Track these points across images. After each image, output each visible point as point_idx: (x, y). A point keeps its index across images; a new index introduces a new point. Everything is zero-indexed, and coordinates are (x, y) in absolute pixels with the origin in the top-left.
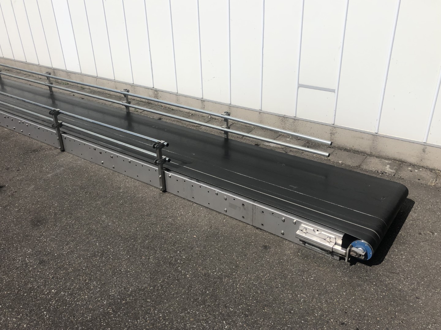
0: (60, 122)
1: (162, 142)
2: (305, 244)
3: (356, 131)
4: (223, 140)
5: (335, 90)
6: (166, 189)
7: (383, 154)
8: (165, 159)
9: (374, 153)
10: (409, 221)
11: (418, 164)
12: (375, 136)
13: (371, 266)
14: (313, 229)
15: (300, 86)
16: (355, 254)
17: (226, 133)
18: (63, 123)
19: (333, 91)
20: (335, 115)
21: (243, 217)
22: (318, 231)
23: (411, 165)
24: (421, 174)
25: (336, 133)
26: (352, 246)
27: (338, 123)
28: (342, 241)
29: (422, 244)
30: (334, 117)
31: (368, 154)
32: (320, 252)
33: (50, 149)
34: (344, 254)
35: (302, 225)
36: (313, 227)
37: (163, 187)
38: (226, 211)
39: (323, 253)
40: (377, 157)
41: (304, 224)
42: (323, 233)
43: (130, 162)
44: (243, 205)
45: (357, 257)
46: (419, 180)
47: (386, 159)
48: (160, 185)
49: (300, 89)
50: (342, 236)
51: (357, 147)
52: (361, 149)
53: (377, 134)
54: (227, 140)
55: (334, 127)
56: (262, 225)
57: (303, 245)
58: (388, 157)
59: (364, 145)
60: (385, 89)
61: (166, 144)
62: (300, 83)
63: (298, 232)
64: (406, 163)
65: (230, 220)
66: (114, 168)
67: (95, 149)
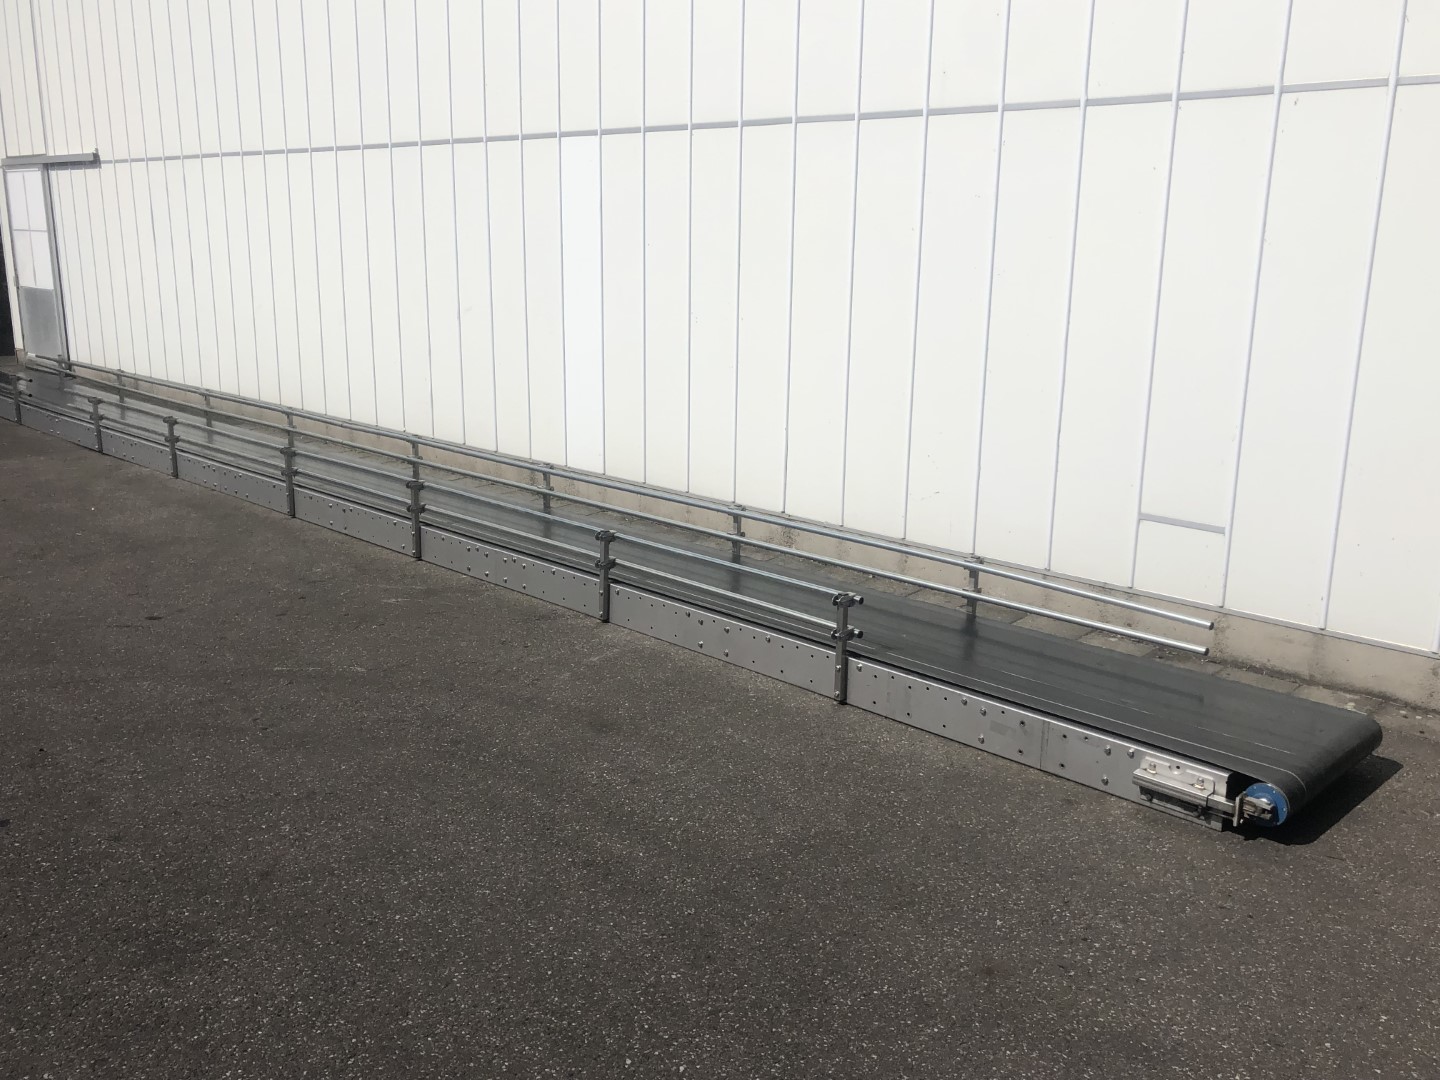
0: (611, 557)
1: (851, 594)
2: (1150, 801)
3: (1276, 624)
4: (964, 617)
5: (1224, 528)
6: (846, 699)
7: (1342, 680)
8: (853, 630)
9: (1318, 677)
10: (1381, 792)
11: (1423, 706)
12: (1320, 636)
13: (1287, 844)
14: (1168, 764)
15: (1143, 517)
16: (1253, 809)
17: (972, 602)
18: (618, 561)
19: (1220, 531)
20: (1225, 586)
21: (1020, 752)
22: (1178, 767)
23: (1406, 705)
24: (1428, 724)
25: (1228, 627)
26: (1247, 795)
27: (1232, 605)
28: (1226, 785)
29: (1404, 825)
30: (1222, 591)
31: (1304, 681)
32: (1182, 816)
33: (577, 617)
34: (1230, 811)
35: (1147, 758)
36: (1168, 760)
37: (841, 692)
38: (983, 741)
39: (1190, 818)
40: (1326, 686)
41: (1151, 755)
42: (1189, 771)
43: (769, 641)
44: (1022, 723)
45: (1256, 815)
46: (1422, 732)
47: (1346, 690)
48: (836, 689)
49: (1144, 524)
50: (1226, 775)
51: (1277, 663)
52: (1288, 667)
53: (1323, 632)
54: (971, 619)
55: (1222, 613)
56: (1062, 765)
57: (1148, 804)
58: (1351, 686)
59: (1294, 659)
60: (1337, 529)
61: (858, 598)
62: (1143, 511)
63: (1138, 772)
64: (1396, 700)
65: (990, 757)
66: (727, 655)
67: (689, 615)
